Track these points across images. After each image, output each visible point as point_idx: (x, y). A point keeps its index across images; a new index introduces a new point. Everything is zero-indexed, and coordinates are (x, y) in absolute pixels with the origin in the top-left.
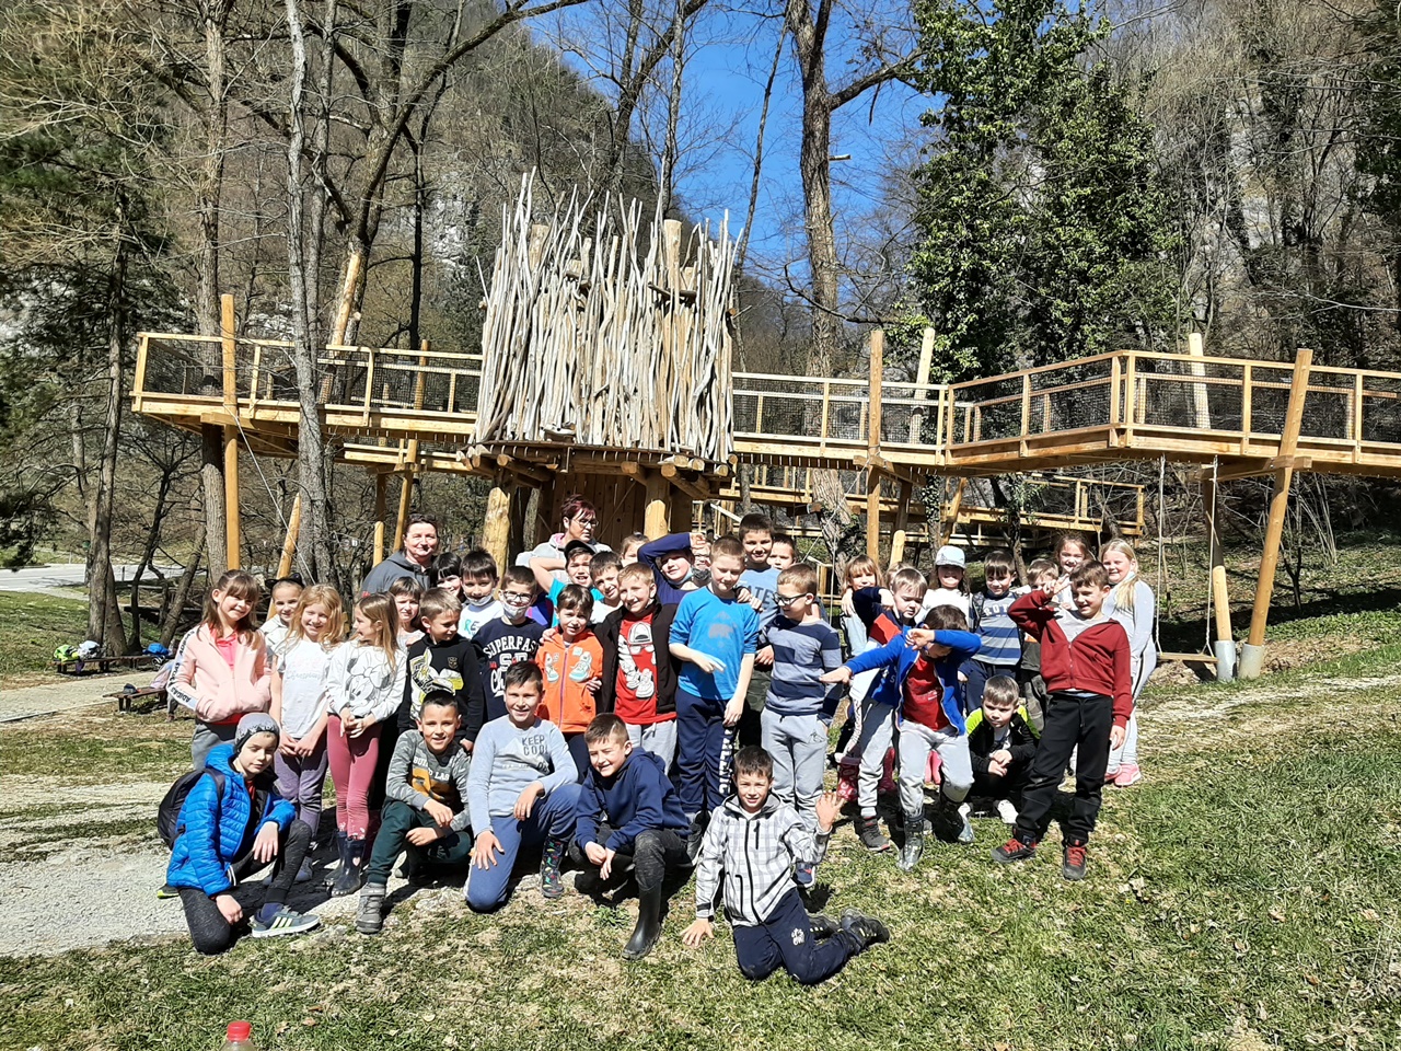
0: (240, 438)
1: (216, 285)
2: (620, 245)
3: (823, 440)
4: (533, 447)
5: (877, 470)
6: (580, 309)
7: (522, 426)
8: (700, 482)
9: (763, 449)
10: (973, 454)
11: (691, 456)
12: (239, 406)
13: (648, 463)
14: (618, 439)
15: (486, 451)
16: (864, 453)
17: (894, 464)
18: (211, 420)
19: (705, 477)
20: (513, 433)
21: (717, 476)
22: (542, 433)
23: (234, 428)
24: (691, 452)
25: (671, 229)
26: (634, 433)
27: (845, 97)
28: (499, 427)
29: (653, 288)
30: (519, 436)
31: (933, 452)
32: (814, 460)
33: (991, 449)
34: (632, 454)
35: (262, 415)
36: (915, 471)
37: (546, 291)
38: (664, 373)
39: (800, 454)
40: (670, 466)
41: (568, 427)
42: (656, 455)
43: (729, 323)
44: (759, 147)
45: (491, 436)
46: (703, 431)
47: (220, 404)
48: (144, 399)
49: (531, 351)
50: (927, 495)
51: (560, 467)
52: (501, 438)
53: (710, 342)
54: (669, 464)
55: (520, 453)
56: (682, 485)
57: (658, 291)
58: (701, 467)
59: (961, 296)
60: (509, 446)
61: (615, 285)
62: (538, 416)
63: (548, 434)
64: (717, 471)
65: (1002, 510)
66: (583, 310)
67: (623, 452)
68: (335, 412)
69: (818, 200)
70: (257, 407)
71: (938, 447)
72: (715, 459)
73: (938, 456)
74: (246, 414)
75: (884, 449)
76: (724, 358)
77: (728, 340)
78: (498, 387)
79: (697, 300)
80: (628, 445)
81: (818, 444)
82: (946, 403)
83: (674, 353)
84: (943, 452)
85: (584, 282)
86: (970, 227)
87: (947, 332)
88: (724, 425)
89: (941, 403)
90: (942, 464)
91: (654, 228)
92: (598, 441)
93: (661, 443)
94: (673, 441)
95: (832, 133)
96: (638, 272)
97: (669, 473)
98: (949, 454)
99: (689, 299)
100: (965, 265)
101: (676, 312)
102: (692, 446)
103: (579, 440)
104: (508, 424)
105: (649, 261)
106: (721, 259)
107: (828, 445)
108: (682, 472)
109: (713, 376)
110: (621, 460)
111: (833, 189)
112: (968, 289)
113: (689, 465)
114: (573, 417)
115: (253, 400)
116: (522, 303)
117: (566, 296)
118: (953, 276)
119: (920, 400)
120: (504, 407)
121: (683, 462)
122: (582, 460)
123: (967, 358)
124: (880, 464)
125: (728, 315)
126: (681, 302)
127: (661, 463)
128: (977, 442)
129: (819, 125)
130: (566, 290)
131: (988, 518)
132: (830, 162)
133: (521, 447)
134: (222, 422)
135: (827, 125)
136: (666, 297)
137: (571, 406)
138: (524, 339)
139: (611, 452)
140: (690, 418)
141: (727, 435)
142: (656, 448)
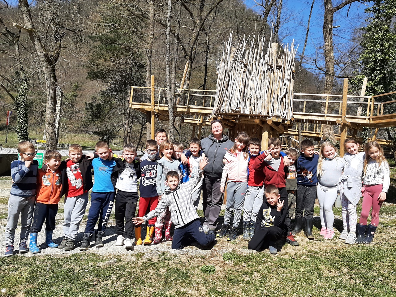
0: (155, 115)
1: (150, 73)
2: (257, 52)
3: (326, 115)
4: (228, 115)
5: (345, 125)
6: (244, 72)
7: (225, 109)
8: (280, 126)
9: (305, 118)
10: (380, 120)
11: (277, 117)
12: (155, 106)
13: (263, 119)
14: (254, 112)
15: (215, 116)
16: (340, 119)
17: (351, 123)
18: (148, 110)
19: (283, 125)
20: (223, 111)
21: (287, 124)
22: (231, 110)
23: (153, 112)
24: (278, 116)
25: (274, 46)
26: (259, 110)
27: (338, 8)
28: (219, 109)
29: (267, 64)
30: (224, 112)
31: (365, 119)
32: (322, 121)
33: (387, 118)
34: (258, 117)
35: (161, 108)
36: (358, 125)
37: (234, 68)
38: (270, 91)
39: (318, 119)
40: (270, 121)
41: (239, 109)
42: (266, 117)
43: (293, 75)
44: (309, 24)
45: (217, 112)
46: (282, 109)
47: (150, 105)
48: (132, 104)
49: (229, 86)
50: (363, 135)
51: (236, 121)
52: (219, 112)
53: (286, 81)
54: (270, 120)
55: (224, 117)
56: (275, 127)
57: (269, 65)
58: (281, 121)
59: (377, 68)
60: (221, 115)
61: (255, 64)
62: (230, 105)
63: (233, 111)
64: (286, 122)
65: (390, 141)
66: (245, 72)
67: (255, 116)
68: (179, 107)
69: (328, 41)
70: (160, 106)
71: (367, 117)
72: (286, 119)
73: (367, 120)
74: (157, 108)
75: (347, 118)
76: (291, 87)
77: (292, 81)
78: (219, 97)
79: (282, 67)
80: (257, 114)
81: (324, 116)
82: (371, 103)
83: (273, 85)
84: (369, 119)
85: (246, 63)
86: (381, 45)
87: (372, 80)
88: (290, 108)
89: (369, 103)
90: (368, 123)
91: (269, 46)
92: (248, 113)
93: (268, 113)
94: (272, 113)
95: (334, 19)
96: (263, 59)
97: (270, 123)
98: (371, 119)
99: (279, 67)
100: (379, 58)
101: (275, 71)
102: (278, 114)
103: (242, 112)
104: (222, 108)
105: (267, 56)
106: (291, 54)
107: (327, 116)
108: (274, 123)
109: (286, 92)
110: (254, 119)
111: (334, 37)
112: (380, 65)
113: (277, 120)
114: (241, 105)
115: (158, 104)
116: (227, 71)
117: (240, 68)
118: (375, 62)
119: (361, 101)
120: (221, 103)
121: (275, 119)
122: (243, 119)
123: (379, 89)
124: (346, 122)
125: (293, 73)
126: (276, 69)
127: (267, 119)
128: (382, 115)
129: (330, 17)
130: (240, 66)
131: (385, 143)
132: (333, 29)
133: (225, 114)
134: (150, 110)
135: (332, 17)
136: (272, 67)
137: (240, 102)
138: (227, 82)
139: (251, 116)
140: (278, 106)
141: (291, 111)
142: (266, 115)
